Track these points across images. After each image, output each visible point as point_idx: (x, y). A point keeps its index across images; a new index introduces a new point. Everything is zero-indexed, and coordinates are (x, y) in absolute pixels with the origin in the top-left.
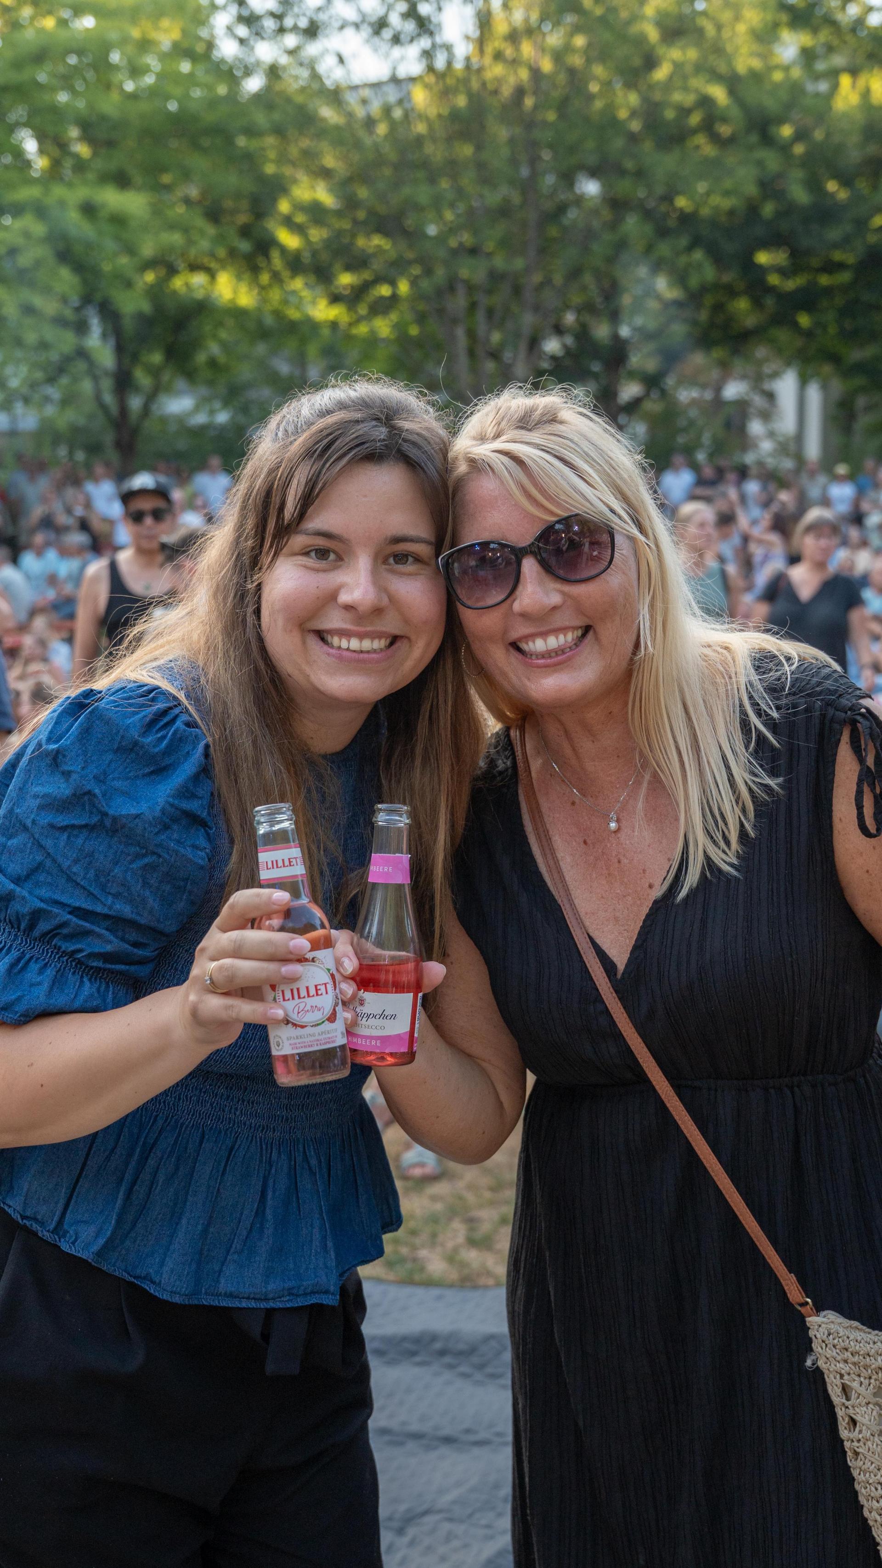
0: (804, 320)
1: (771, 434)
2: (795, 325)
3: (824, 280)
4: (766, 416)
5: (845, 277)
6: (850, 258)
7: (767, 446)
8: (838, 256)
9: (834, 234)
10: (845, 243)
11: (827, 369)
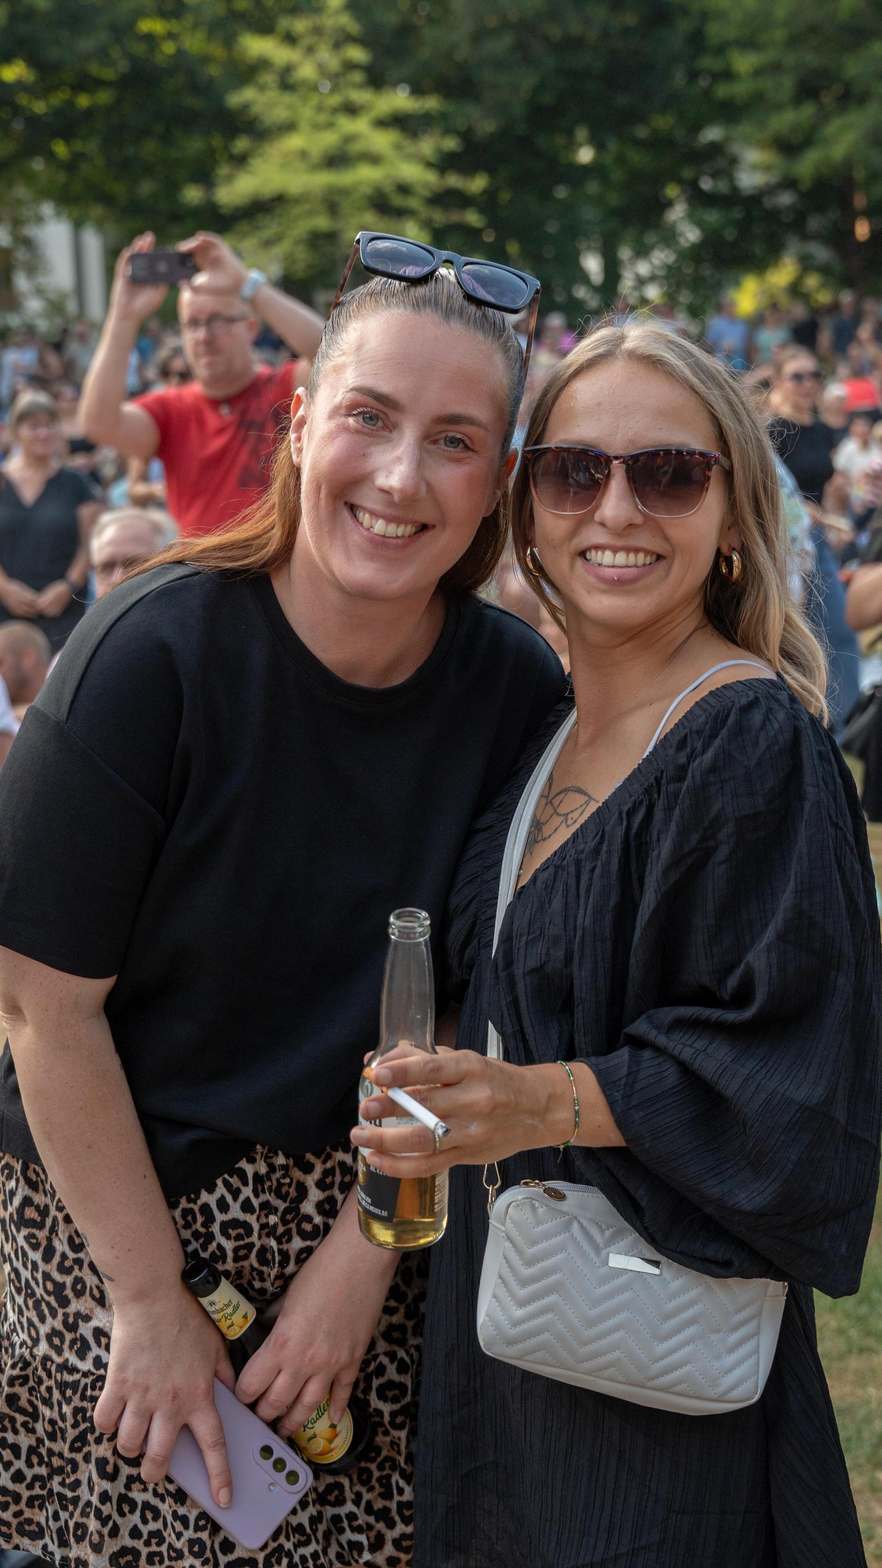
0: (60, 149)
1: (40, 292)
2: (50, 156)
3: (83, 101)
4: (32, 270)
5: (104, 97)
6: (109, 74)
7: (34, 305)
8: (95, 69)
9: (86, 44)
10: (102, 55)
11: (97, 211)
